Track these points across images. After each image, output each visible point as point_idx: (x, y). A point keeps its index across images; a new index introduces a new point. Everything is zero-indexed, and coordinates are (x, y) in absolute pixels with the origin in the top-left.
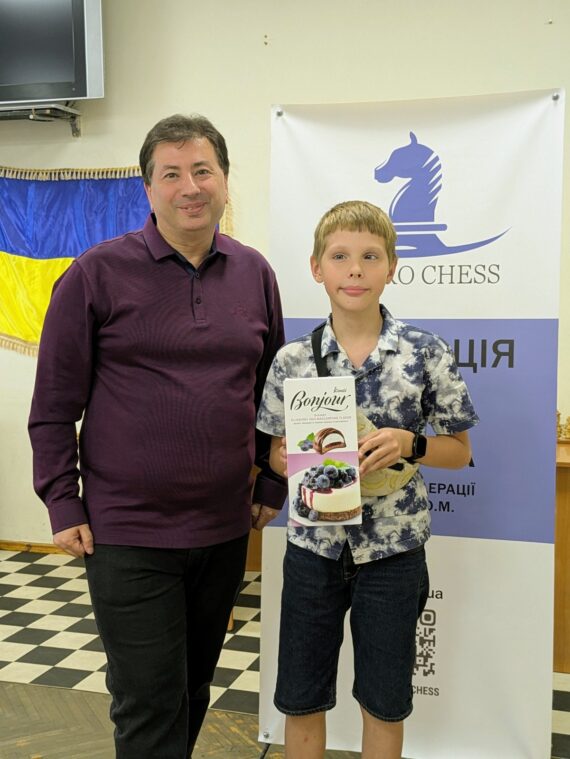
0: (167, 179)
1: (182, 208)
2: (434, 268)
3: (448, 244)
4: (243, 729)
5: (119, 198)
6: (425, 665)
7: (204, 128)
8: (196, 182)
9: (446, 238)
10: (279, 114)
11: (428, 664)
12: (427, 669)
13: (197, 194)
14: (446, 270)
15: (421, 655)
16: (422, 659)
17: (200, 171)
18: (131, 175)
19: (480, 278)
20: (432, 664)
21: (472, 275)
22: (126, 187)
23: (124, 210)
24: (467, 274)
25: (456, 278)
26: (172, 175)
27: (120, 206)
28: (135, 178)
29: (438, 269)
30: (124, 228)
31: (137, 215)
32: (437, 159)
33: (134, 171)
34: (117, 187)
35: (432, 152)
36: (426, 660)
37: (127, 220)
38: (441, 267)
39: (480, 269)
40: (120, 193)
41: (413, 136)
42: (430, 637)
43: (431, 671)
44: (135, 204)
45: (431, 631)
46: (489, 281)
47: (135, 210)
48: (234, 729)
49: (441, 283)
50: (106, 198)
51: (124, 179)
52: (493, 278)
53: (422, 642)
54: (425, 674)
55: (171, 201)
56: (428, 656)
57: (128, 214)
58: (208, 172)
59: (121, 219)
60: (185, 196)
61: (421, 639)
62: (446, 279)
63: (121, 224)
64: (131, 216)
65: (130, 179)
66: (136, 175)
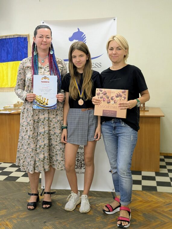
10: (43, 23)
12: (84, 167)
15: (83, 164)
16: (83, 165)
18: (2, 38)
19: (96, 66)
22: (1, 41)
24: (93, 65)
28: (3, 39)
30: (1, 53)
31: (4, 50)
32: (85, 35)
35: (83, 33)
39: (96, 64)
41: (78, 29)
44: (3, 46)
47: (4, 48)
52: (100, 66)
64: (2, 50)
65: (2, 39)
66: (4, 38)
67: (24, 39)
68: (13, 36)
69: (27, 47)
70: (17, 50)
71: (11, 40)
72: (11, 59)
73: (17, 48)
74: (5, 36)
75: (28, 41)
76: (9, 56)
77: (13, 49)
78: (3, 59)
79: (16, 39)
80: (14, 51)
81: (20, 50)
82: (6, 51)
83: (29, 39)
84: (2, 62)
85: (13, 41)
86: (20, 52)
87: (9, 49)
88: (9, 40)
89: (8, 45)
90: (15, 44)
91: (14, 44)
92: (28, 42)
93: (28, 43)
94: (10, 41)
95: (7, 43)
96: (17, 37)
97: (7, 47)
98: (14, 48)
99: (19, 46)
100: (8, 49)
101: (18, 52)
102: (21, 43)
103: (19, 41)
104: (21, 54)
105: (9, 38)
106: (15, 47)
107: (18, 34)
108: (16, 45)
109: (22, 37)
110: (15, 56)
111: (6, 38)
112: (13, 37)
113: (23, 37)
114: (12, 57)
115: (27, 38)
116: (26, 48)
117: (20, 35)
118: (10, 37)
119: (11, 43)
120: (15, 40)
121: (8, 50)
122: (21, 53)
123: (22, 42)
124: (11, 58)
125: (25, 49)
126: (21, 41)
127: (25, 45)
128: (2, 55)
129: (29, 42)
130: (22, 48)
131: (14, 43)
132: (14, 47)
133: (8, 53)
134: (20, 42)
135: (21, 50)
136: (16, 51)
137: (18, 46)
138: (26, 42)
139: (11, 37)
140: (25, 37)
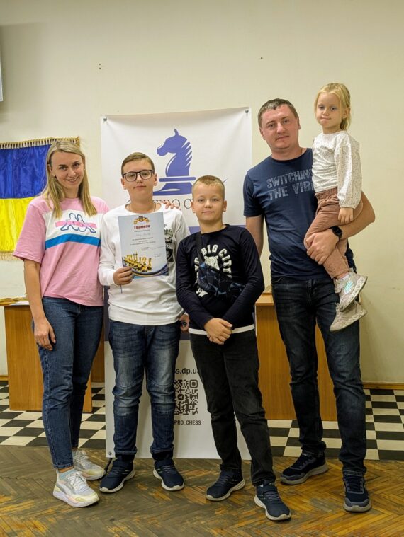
4: (98, 456)
5: (14, 160)
6: (193, 409)
10: (105, 120)
11: (195, 408)
12: (194, 411)
15: (191, 404)
16: (192, 406)
20: (197, 408)
22: (18, 154)
23: (17, 168)
27: (15, 165)
28: (23, 148)
30: (18, 178)
31: (25, 171)
32: (189, 142)
33: (23, 144)
34: (12, 154)
35: (186, 139)
36: (194, 407)
37: (19, 174)
40: (15, 158)
42: (195, 394)
43: (197, 412)
44: (24, 164)
45: (196, 391)
47: (25, 167)
48: (93, 456)
50: (6, 161)
51: (16, 149)
53: (191, 397)
54: (194, 414)
56: (195, 404)
57: (19, 169)
59: (15, 173)
61: (191, 395)
63: (16, 177)
64: (22, 171)
65: (20, 148)
66: (24, 146)
68: (45, 141)
71: (40, 150)
74: (28, 143)
76: (36, 183)
78: (23, 189)
82: (30, 173)
84: (21, 197)
85: (43, 153)
87: (37, 170)
88: (35, 150)
89: (33, 161)
94: (39, 152)
95: (31, 156)
97: (31, 165)
100: (34, 169)
105: (36, 147)
107: (55, 137)
111: (30, 146)
112: (44, 144)
118: (38, 145)
119: (39, 155)
121: (34, 171)
124: (40, 188)
128: (21, 182)
133: (33, 177)
139: (41, 144)
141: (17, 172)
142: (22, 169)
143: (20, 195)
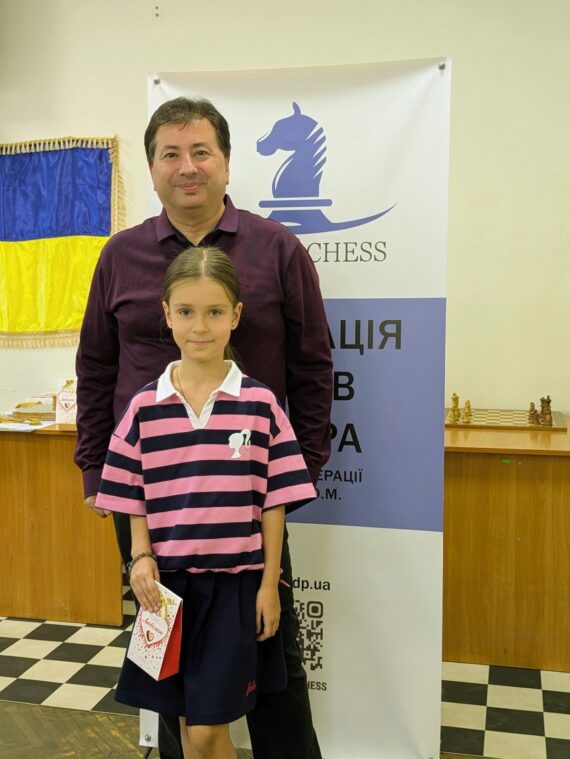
0: (168, 159)
1: (179, 186)
2: (319, 245)
3: (333, 219)
5: (6, 175)
7: (206, 110)
8: (193, 162)
9: (331, 214)
13: (194, 174)
14: (332, 247)
17: (199, 152)
18: (18, 152)
19: (366, 256)
21: (358, 252)
22: (13, 163)
23: (11, 188)
24: (353, 252)
25: (342, 257)
26: (172, 155)
27: (7, 184)
28: (22, 154)
29: (323, 246)
30: (12, 206)
31: (25, 195)
32: (321, 131)
33: (21, 147)
34: (3, 164)
35: (316, 123)
37: (14, 199)
38: (326, 244)
39: (366, 246)
40: (7, 170)
41: (296, 106)
44: (22, 182)
46: (376, 259)
47: (23, 188)
49: (326, 261)
51: (10, 156)
52: (380, 256)
55: (170, 180)
57: (14, 191)
58: (206, 153)
59: (8, 198)
60: (183, 175)
62: (332, 257)
63: (8, 202)
64: (18, 194)
65: (17, 155)
66: (24, 151)
67: (97, 153)
68: (59, 143)
69: (108, 184)
70: (71, 196)
71: (50, 157)
72: (50, 228)
73: (70, 188)
74: (30, 146)
75: (111, 161)
76: (43, 215)
77: (56, 192)
78: (19, 225)
79: (69, 158)
80: (59, 201)
81: (84, 197)
82: (32, 197)
83: (116, 157)
84: (16, 240)
85: (57, 163)
86: (83, 204)
87: (44, 193)
88: (43, 160)
89: (38, 177)
90: (65, 171)
91: (61, 175)
92: (114, 167)
93: (113, 171)
94: (48, 162)
95: (36, 169)
96: (71, 147)
97: (35, 184)
98: (60, 190)
99: (78, 181)
100: (39, 190)
101: (77, 203)
102: (85, 170)
103: (80, 164)
104: (84, 209)
105: (44, 152)
106: (63, 186)
107: (77, 136)
108: (69, 179)
109: (89, 146)
110: (64, 218)
111: (33, 151)
112: (57, 147)
113: (95, 146)
114: (54, 220)
115: (110, 151)
116: (104, 187)
117: (82, 141)
118: (47, 149)
119: (49, 168)
120: (64, 159)
121: (39, 195)
122: (86, 205)
123: (87, 163)
124: (48, 225)
125: (99, 192)
126: (85, 162)
127: (100, 177)
128: (17, 213)
129: (117, 165)
130: (91, 187)
131: (62, 169)
132: (60, 184)
133: (38, 205)
134: (82, 168)
135: (87, 195)
136: (67, 199)
137: (74, 180)
138: (105, 164)
139: (51, 148)
140: (100, 146)
141: (11, 195)
142: (18, 190)
143: (14, 235)
